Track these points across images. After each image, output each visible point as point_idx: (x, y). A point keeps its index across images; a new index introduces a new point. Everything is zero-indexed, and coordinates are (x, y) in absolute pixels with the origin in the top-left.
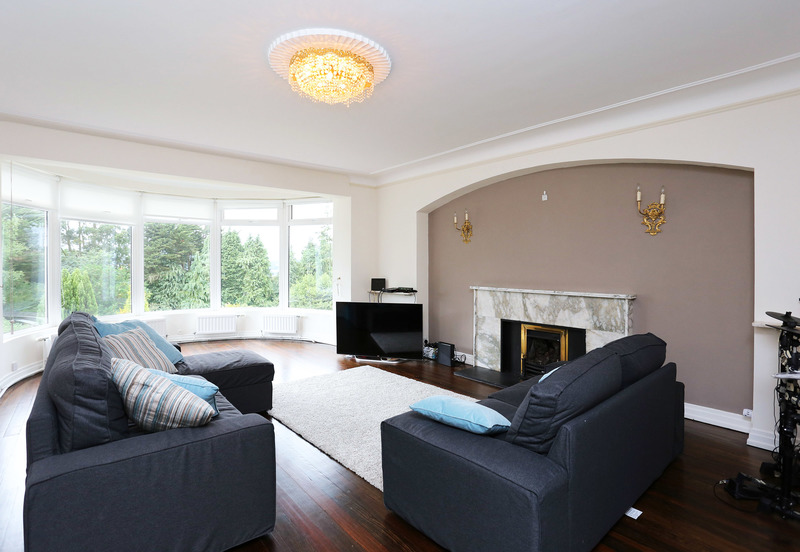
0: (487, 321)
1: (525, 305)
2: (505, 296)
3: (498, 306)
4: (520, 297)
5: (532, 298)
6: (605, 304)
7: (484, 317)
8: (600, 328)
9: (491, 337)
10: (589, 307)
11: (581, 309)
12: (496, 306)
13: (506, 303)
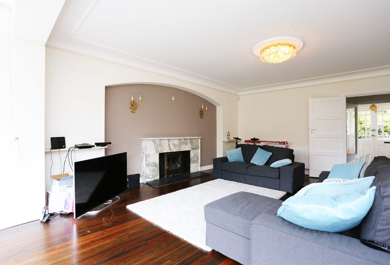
0: (151, 156)
1: (169, 145)
2: (160, 142)
3: (157, 147)
4: (167, 141)
5: (172, 141)
6: (194, 140)
7: (149, 154)
8: (193, 149)
9: (153, 163)
10: (190, 142)
11: (188, 143)
12: (156, 147)
13: (161, 145)
